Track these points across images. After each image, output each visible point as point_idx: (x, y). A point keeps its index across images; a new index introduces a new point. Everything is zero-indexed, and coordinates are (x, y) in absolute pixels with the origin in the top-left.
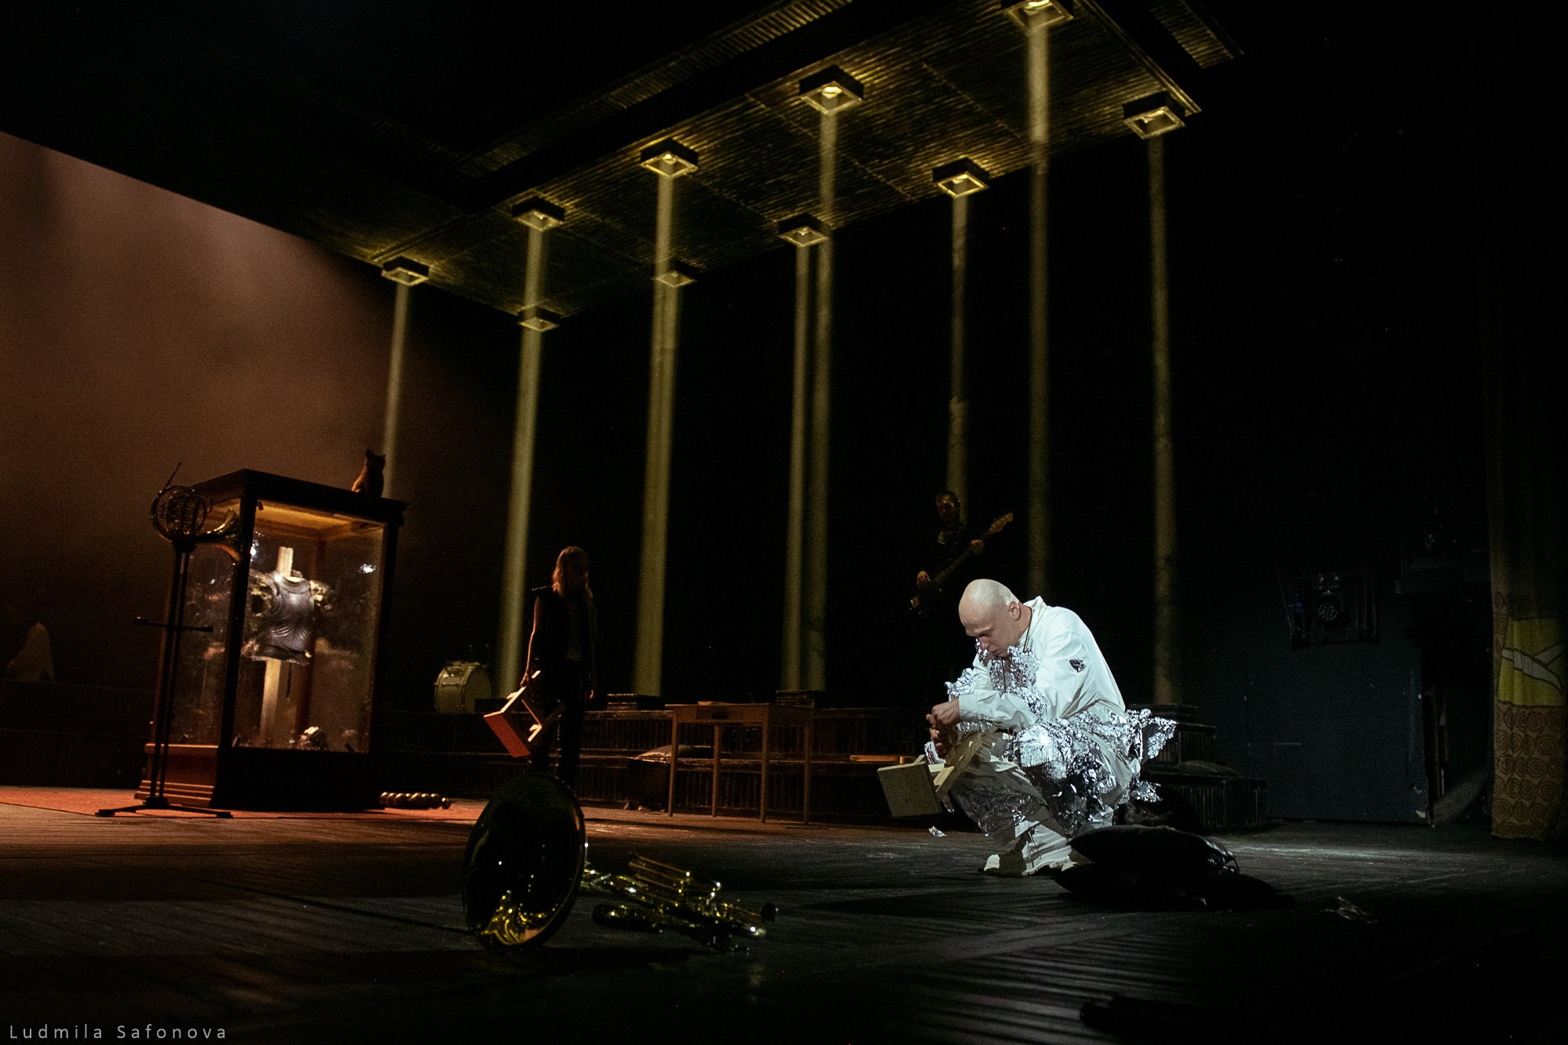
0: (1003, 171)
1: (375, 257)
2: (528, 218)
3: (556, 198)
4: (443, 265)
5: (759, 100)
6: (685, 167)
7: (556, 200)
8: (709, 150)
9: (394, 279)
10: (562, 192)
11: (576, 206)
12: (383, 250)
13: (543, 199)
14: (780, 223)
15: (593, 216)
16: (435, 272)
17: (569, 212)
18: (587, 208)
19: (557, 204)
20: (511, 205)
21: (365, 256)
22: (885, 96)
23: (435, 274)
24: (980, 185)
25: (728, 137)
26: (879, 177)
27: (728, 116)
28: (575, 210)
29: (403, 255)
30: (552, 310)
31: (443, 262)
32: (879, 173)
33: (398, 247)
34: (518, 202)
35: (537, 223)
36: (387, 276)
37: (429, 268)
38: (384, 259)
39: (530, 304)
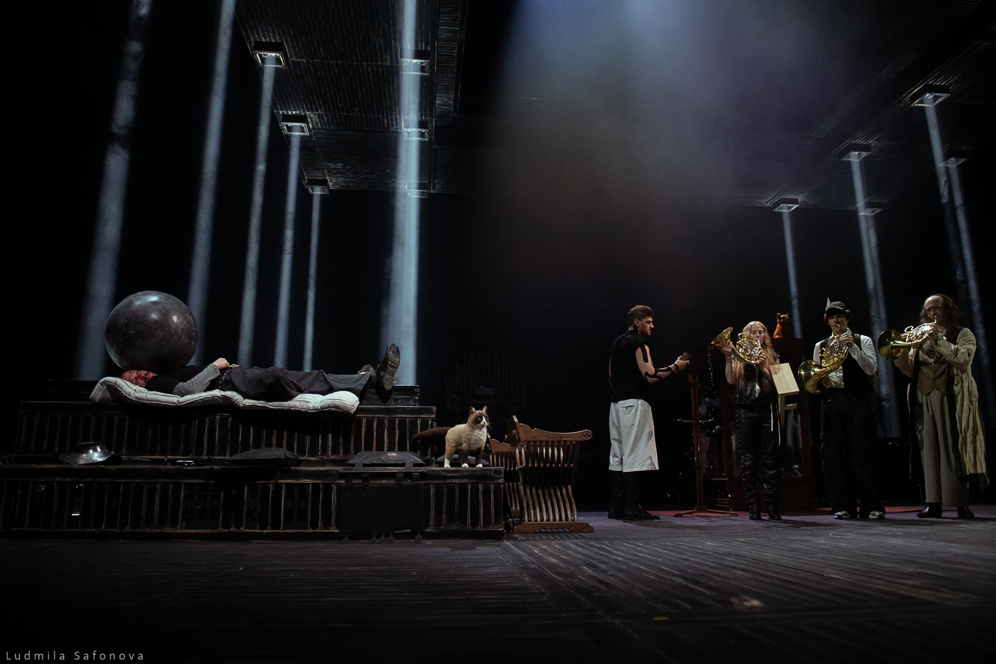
1: (768, 202)
2: (849, 157)
3: (863, 140)
4: (805, 195)
5: (982, 41)
6: (941, 96)
8: (956, 81)
9: (780, 211)
10: (866, 136)
11: (876, 140)
12: (771, 198)
13: (855, 143)
15: (889, 142)
16: (803, 200)
17: (873, 145)
18: (884, 139)
19: (864, 143)
20: (837, 153)
21: (762, 204)
23: (803, 202)
25: (966, 70)
27: (962, 58)
28: (877, 143)
29: (782, 197)
30: (877, 201)
31: (805, 194)
33: (779, 193)
34: (840, 150)
35: (855, 158)
36: (776, 210)
37: (798, 199)
38: (773, 202)
39: (860, 202)
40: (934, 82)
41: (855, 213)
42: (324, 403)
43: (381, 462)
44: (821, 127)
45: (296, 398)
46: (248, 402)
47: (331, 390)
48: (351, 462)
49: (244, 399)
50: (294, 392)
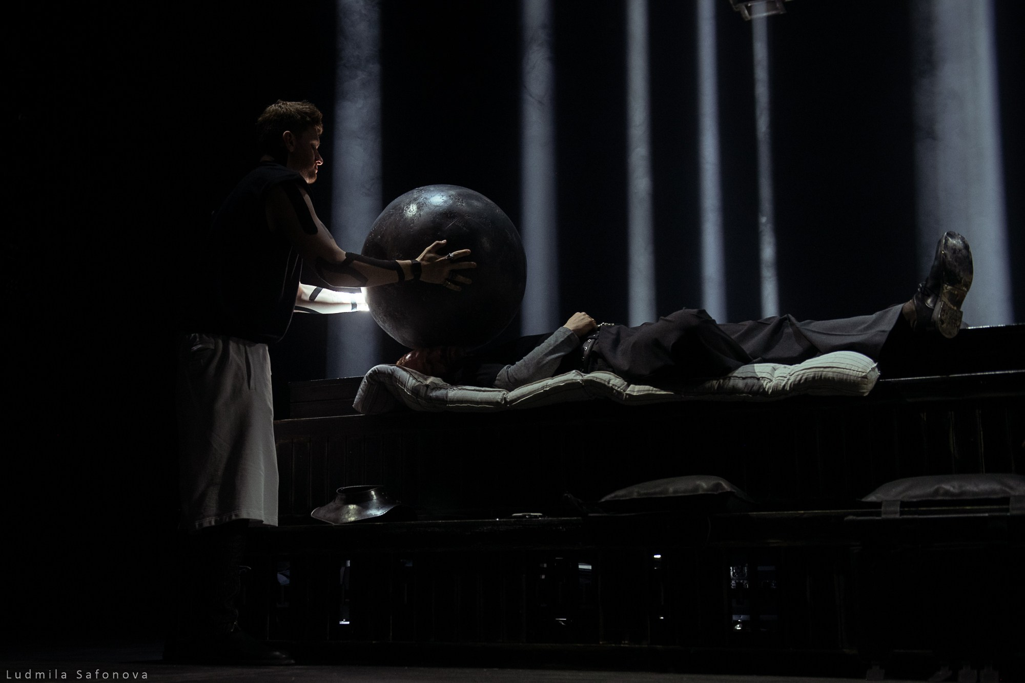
42: (798, 378)
43: (947, 498)
45: (736, 374)
46: (636, 390)
47: (813, 351)
48: (872, 498)
49: (628, 386)
50: (732, 362)
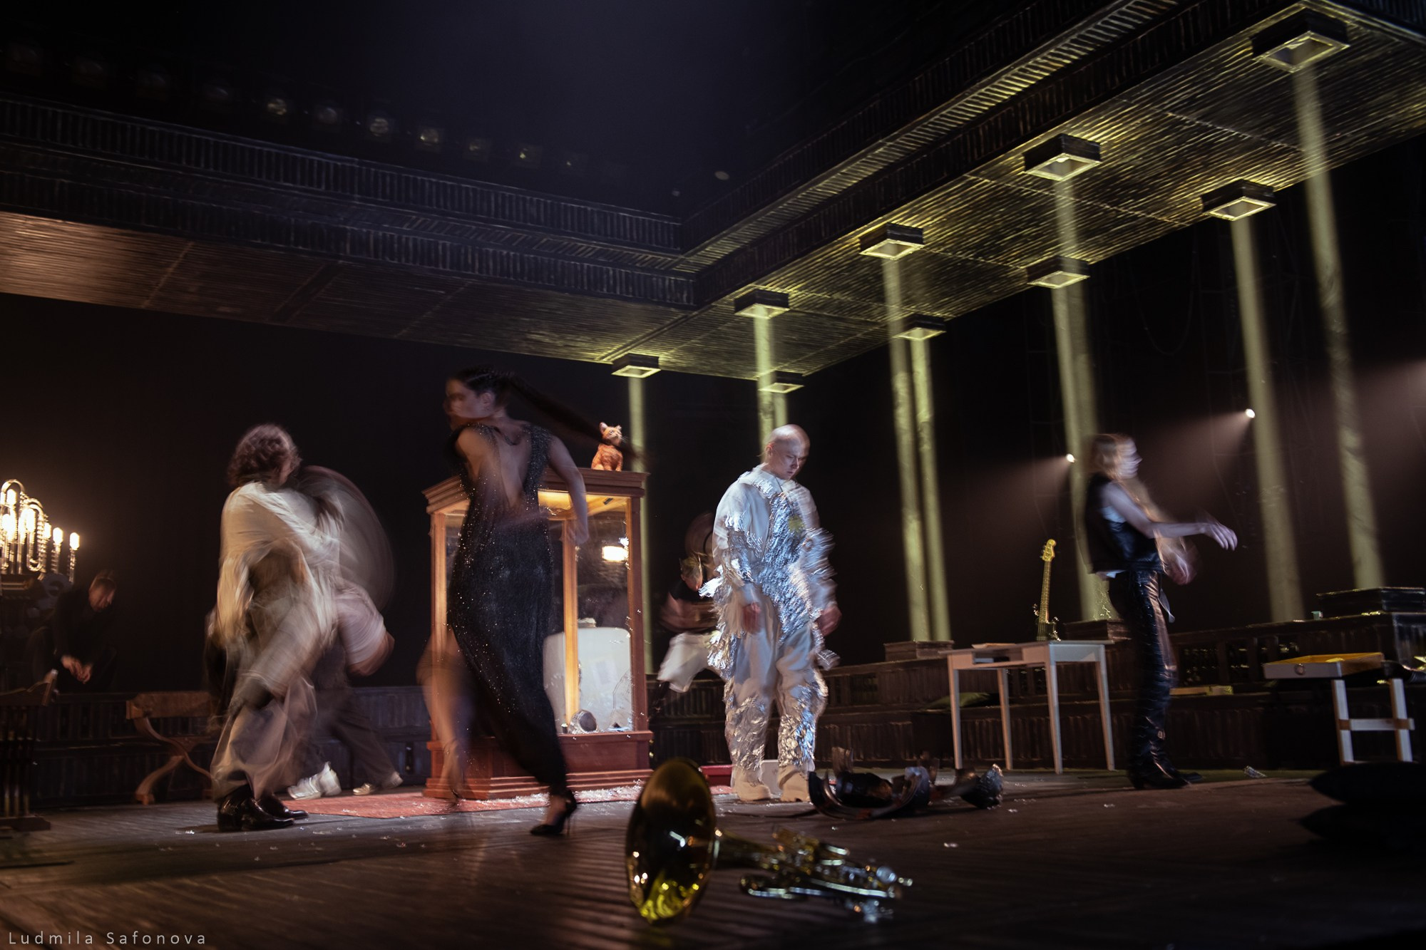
0: (1290, 183)
1: (603, 358)
2: (752, 311)
3: (778, 286)
4: (672, 354)
5: (981, 177)
6: (910, 247)
7: (778, 289)
8: (935, 225)
9: (625, 374)
10: (783, 282)
11: (800, 289)
12: (610, 352)
13: (764, 291)
14: (1028, 268)
15: (819, 295)
16: (666, 360)
17: (794, 295)
18: (813, 289)
19: (779, 291)
20: (731, 300)
21: (593, 359)
22: (1127, 148)
23: (667, 364)
24: (1265, 205)
25: (952, 211)
26: (1137, 213)
27: (949, 195)
28: (800, 293)
29: (630, 352)
30: (792, 371)
31: (672, 351)
32: (1136, 210)
33: (625, 347)
34: (737, 297)
35: (761, 315)
36: (619, 373)
37: (658, 357)
38: (613, 357)
39: (764, 370)
40: (901, 221)
41: (753, 386)
44: (707, 249)
